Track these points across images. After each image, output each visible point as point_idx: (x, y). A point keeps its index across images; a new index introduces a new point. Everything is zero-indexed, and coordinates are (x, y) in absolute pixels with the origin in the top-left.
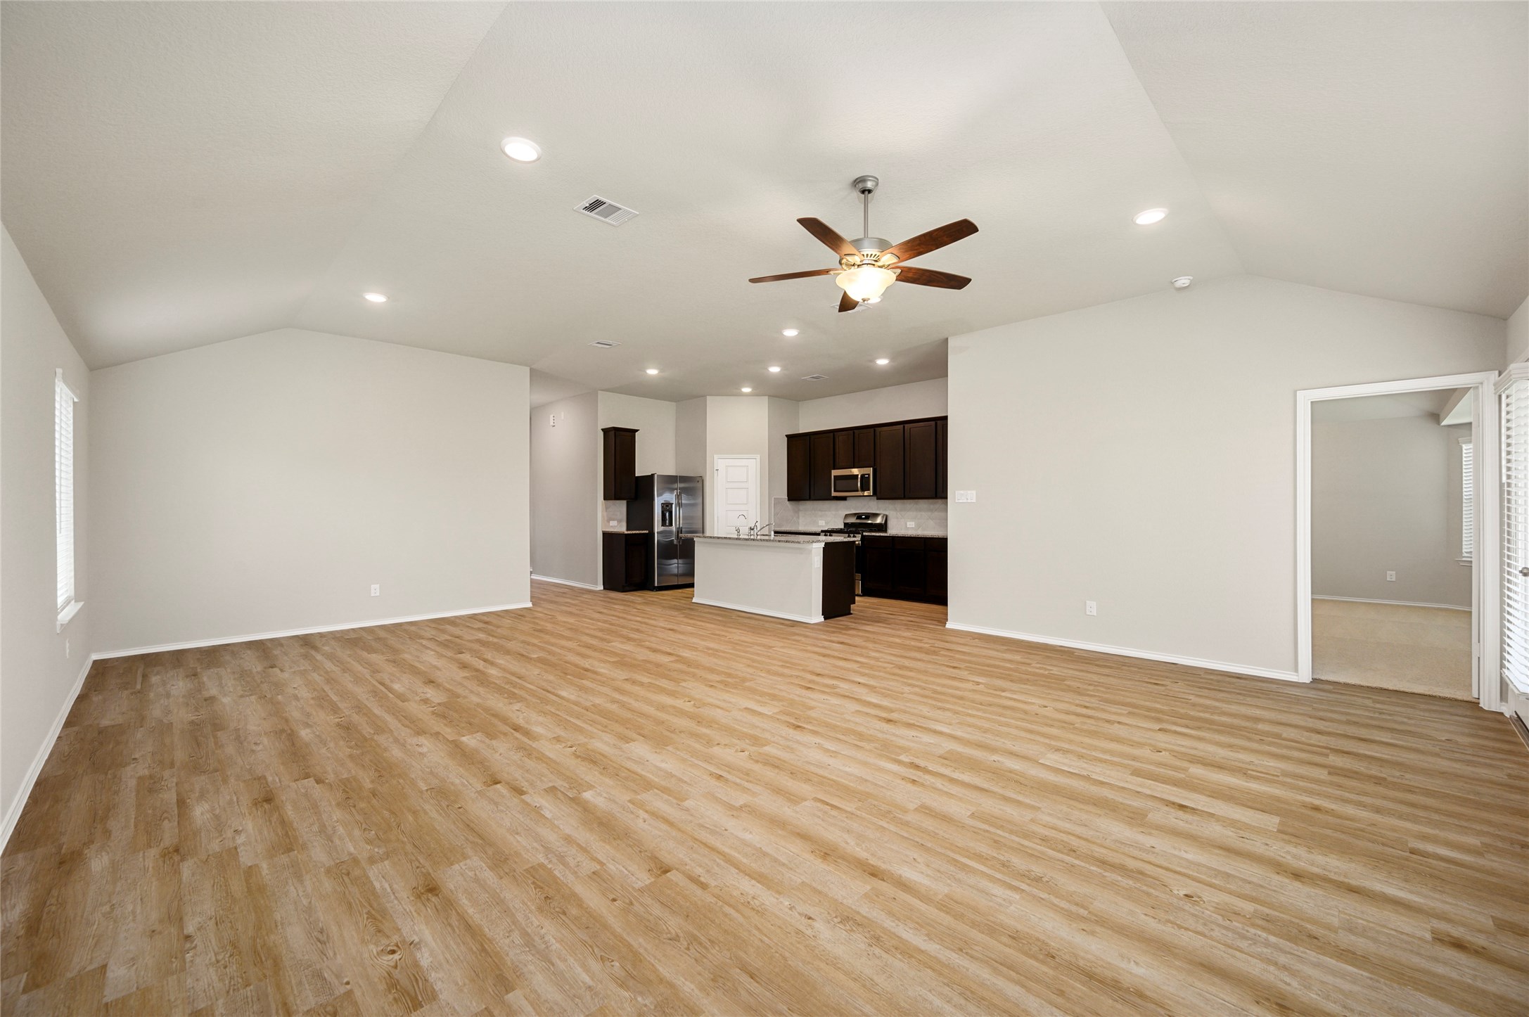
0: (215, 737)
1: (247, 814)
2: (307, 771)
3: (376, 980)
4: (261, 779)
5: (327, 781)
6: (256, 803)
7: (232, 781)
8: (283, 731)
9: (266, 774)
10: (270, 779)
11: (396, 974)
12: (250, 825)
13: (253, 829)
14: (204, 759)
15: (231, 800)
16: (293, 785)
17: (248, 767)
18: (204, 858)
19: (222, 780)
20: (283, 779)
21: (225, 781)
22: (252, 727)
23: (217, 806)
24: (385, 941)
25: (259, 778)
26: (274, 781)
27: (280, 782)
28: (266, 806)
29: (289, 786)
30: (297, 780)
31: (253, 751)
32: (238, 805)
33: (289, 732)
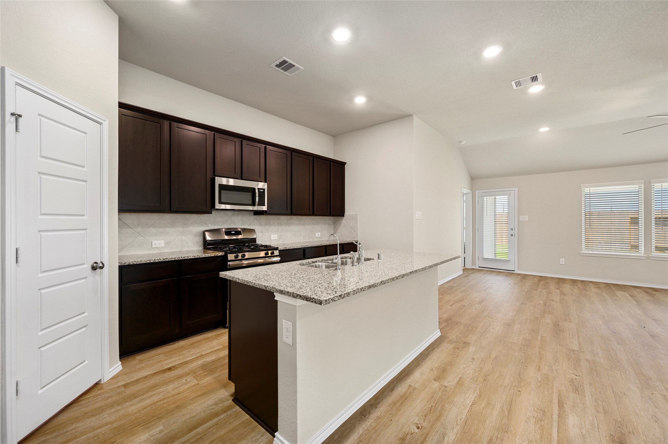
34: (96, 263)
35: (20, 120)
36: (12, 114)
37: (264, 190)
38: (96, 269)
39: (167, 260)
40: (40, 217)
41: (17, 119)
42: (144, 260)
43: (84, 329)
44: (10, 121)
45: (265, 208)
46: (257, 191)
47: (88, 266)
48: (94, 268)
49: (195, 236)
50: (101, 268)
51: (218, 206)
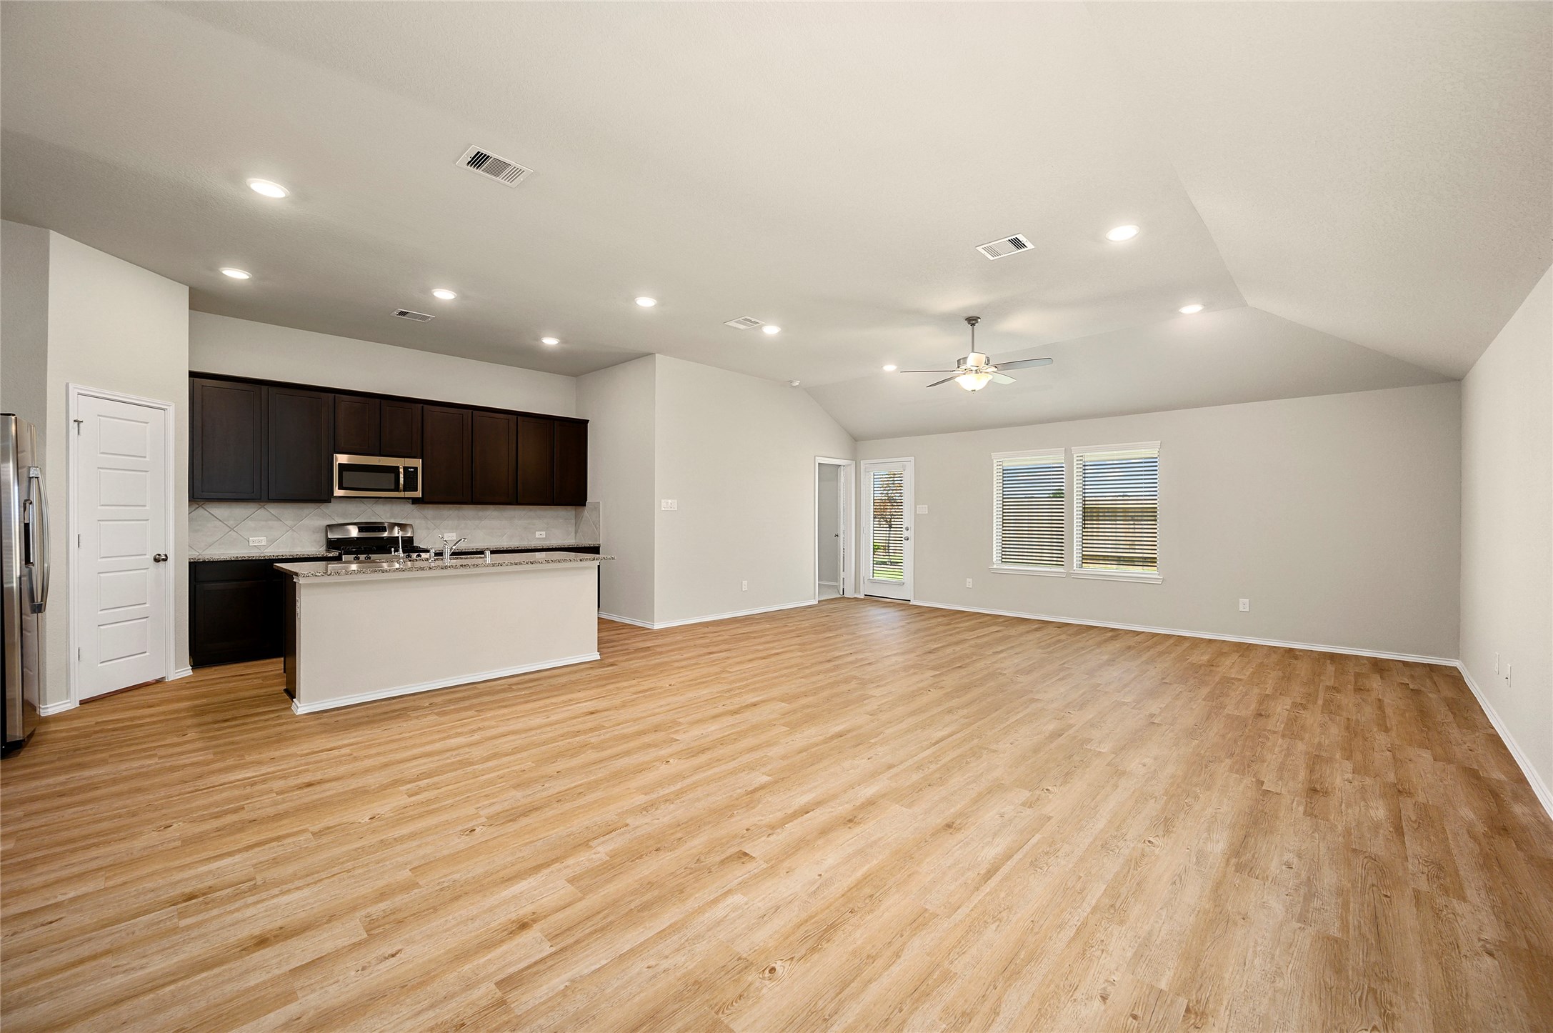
0: (1345, 927)
1: (1337, 789)
2: (1261, 797)
3: (1172, 839)
4: (1309, 813)
5: (1254, 780)
6: (1326, 793)
7: (1340, 827)
8: (1240, 868)
9: (1302, 816)
10: (1301, 809)
11: (1161, 833)
12: (1338, 781)
13: (1336, 777)
14: (1370, 882)
15: (1347, 807)
16: (1284, 791)
17: (1316, 835)
18: (1378, 778)
19: (1351, 834)
20: (1289, 802)
21: (1348, 833)
22: (1277, 906)
23: (1362, 809)
24: (1147, 849)
25: (1311, 815)
26: (1298, 805)
27: (1294, 800)
28: (1318, 787)
29: (1289, 792)
30: (1277, 794)
31: (1300, 856)
32: (1342, 799)
33: (1233, 861)
34: (159, 555)
35: (81, 424)
36: (75, 421)
37: (416, 469)
38: (159, 561)
39: (254, 558)
40: (99, 508)
41: (78, 424)
42: (222, 557)
43: (145, 620)
44: (73, 426)
45: (419, 494)
46: (401, 470)
47: (150, 557)
48: (156, 560)
49: (314, 532)
50: (165, 560)
51: (338, 492)
